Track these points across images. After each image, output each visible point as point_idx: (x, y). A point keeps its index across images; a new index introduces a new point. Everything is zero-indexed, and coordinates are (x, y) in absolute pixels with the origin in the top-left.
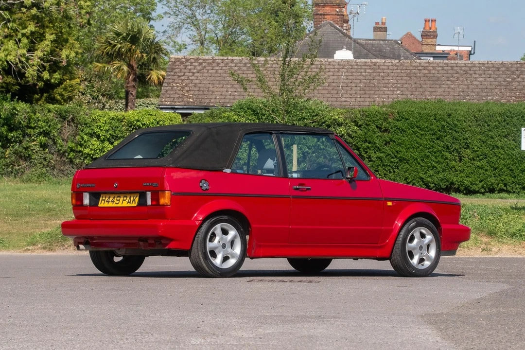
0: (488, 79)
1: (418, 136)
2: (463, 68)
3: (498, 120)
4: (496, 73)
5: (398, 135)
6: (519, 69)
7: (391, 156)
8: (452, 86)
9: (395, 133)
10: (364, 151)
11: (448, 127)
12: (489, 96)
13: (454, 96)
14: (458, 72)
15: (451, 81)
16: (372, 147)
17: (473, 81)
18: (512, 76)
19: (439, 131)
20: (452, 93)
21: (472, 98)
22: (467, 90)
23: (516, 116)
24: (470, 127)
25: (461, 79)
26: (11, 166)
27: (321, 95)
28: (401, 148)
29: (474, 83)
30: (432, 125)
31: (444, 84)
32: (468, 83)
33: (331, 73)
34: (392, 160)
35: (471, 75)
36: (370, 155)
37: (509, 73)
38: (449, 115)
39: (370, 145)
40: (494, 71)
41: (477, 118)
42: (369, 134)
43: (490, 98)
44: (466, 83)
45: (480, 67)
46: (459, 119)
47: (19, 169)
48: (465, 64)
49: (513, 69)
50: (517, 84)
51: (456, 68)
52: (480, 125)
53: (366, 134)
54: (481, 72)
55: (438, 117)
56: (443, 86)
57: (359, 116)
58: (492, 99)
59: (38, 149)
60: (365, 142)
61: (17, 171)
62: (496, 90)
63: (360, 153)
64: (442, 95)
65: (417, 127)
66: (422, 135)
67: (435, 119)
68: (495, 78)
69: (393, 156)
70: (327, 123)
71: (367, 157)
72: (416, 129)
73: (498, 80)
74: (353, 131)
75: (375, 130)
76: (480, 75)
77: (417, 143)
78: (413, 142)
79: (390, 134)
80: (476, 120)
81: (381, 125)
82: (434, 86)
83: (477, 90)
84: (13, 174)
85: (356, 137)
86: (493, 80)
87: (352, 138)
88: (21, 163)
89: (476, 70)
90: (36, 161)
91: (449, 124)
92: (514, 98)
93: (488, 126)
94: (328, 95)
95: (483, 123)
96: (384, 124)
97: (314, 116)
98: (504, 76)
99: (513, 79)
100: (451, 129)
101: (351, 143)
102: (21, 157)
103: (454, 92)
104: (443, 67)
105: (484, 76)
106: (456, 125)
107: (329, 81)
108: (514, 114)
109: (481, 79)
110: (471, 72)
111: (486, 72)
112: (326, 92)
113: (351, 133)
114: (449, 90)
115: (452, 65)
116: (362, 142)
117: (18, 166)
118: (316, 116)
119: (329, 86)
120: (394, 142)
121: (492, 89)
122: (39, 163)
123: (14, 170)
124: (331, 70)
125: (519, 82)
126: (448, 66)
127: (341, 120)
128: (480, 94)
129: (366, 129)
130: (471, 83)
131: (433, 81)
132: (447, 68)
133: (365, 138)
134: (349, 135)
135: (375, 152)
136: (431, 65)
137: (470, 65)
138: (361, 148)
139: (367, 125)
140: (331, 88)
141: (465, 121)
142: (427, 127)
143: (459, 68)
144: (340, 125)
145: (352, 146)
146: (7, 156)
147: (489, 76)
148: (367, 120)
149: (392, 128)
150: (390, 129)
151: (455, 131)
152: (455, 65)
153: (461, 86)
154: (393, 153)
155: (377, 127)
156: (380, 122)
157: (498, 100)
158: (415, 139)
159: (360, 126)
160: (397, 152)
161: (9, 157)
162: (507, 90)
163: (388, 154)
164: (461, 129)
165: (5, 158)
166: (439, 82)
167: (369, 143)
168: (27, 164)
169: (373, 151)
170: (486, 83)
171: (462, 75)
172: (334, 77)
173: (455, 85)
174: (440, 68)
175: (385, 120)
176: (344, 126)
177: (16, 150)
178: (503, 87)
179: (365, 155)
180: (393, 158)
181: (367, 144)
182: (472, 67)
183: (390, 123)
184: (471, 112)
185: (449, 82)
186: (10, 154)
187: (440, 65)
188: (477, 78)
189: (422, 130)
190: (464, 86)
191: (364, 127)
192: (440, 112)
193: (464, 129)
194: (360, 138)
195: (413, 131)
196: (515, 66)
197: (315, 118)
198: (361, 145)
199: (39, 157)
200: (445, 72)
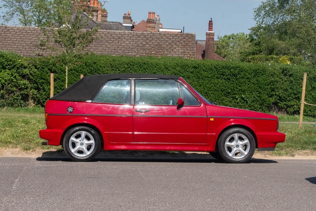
0: (131, 43)
1: (74, 76)
2: (118, 35)
3: (125, 67)
4: (137, 39)
5: (62, 75)
6: (152, 37)
7: (57, 88)
8: (108, 46)
9: (60, 73)
10: (40, 84)
11: (94, 70)
12: (130, 53)
13: (108, 52)
14: (114, 37)
15: (109, 43)
16: (45, 82)
17: (122, 43)
18: (147, 41)
19: (88, 73)
20: (108, 50)
21: (119, 53)
22: (117, 49)
23: (136, 65)
24: (108, 71)
25: (115, 42)
27: (24, 49)
28: (64, 83)
29: (123, 44)
30: (84, 69)
31: (103, 45)
32: (119, 44)
33: (34, 36)
34: (58, 91)
35: (122, 39)
36: (44, 88)
37: (145, 39)
38: (95, 63)
39: (44, 81)
40: (136, 38)
41: (112, 65)
42: (44, 74)
43: (130, 54)
44: (117, 44)
45: (128, 35)
46: (101, 66)
48: (120, 33)
49: (149, 37)
50: (148, 46)
51: (113, 35)
52: (114, 70)
53: (41, 74)
54: (128, 38)
55: (88, 64)
56: (103, 46)
57: (38, 62)
58: (131, 55)
60: (41, 79)
62: (135, 49)
63: (38, 86)
64: (101, 51)
65: (74, 70)
66: (77, 75)
67: (86, 65)
68: (136, 42)
69: (59, 88)
70: (17, 66)
71: (42, 89)
72: (74, 71)
73: (137, 43)
74: (33, 72)
75: (47, 71)
76: (128, 39)
77: (74, 80)
78: (71, 79)
79: (57, 75)
80: (111, 67)
81: (51, 68)
82: (97, 45)
83: (123, 49)
85: (35, 75)
86: (134, 43)
87: (33, 76)
89: (125, 37)
91: (94, 68)
92: (145, 54)
93: (119, 70)
94: (29, 49)
95: (116, 68)
96: (53, 67)
97: (8, 61)
98: (142, 41)
99: (147, 43)
100: (95, 72)
101: (32, 80)
103: (109, 49)
104: (106, 34)
105: (129, 40)
106: (99, 70)
107: (31, 40)
108: (135, 63)
109: (127, 42)
110: (123, 38)
111: (131, 38)
112: (28, 47)
113: (32, 73)
114: (106, 48)
115: (112, 33)
116: (40, 79)
118: (9, 61)
119: (30, 44)
120: (60, 79)
121: (132, 48)
124: (35, 34)
125: (150, 45)
126: (109, 34)
127: (26, 65)
128: (125, 51)
129: (42, 70)
130: (120, 45)
131: (98, 42)
132: (108, 35)
133: (41, 76)
134: (31, 74)
135: (47, 86)
136: (99, 33)
137: (122, 34)
138: (38, 83)
139: (43, 68)
140: (32, 45)
141: (104, 67)
142: (80, 70)
143: (115, 35)
144: (25, 68)
145: (33, 81)
147: (132, 40)
148: (43, 65)
149: (58, 71)
150: (57, 71)
151: (98, 73)
152: (113, 33)
153: (114, 46)
154: (58, 86)
155: (49, 69)
156: (51, 66)
157: (135, 56)
158: (72, 78)
159: (38, 69)
160: (61, 86)
162: (142, 49)
163: (55, 87)
164: (102, 72)
166: (101, 43)
167: (44, 80)
169: (46, 85)
170: (130, 45)
171: (116, 39)
172: (35, 38)
173: (111, 45)
174: (104, 35)
175: (54, 65)
176: (28, 68)
178: (139, 47)
179: (41, 88)
180: (58, 89)
181: (42, 80)
182: (124, 35)
183: (57, 67)
184: (109, 61)
185: (107, 44)
187: (105, 33)
188: (125, 41)
189: (77, 72)
190: (116, 46)
191: (41, 70)
192: (89, 61)
193: (104, 72)
194: (38, 76)
195: (71, 73)
196: (150, 35)
197: (9, 63)
198: (39, 81)
200: (106, 37)
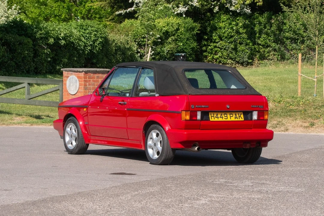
26: (305, 55)
47: (310, 57)
59: (322, 44)
61: (309, 58)
84: (306, 60)
88: (311, 53)
90: (320, 52)
102: (311, 49)
117: (309, 55)
122: (322, 53)
123: (306, 57)
146: (302, 49)
161: (303, 49)
165: (301, 50)
168: (314, 53)
177: (308, 45)
186: (304, 47)
199: (322, 49)
